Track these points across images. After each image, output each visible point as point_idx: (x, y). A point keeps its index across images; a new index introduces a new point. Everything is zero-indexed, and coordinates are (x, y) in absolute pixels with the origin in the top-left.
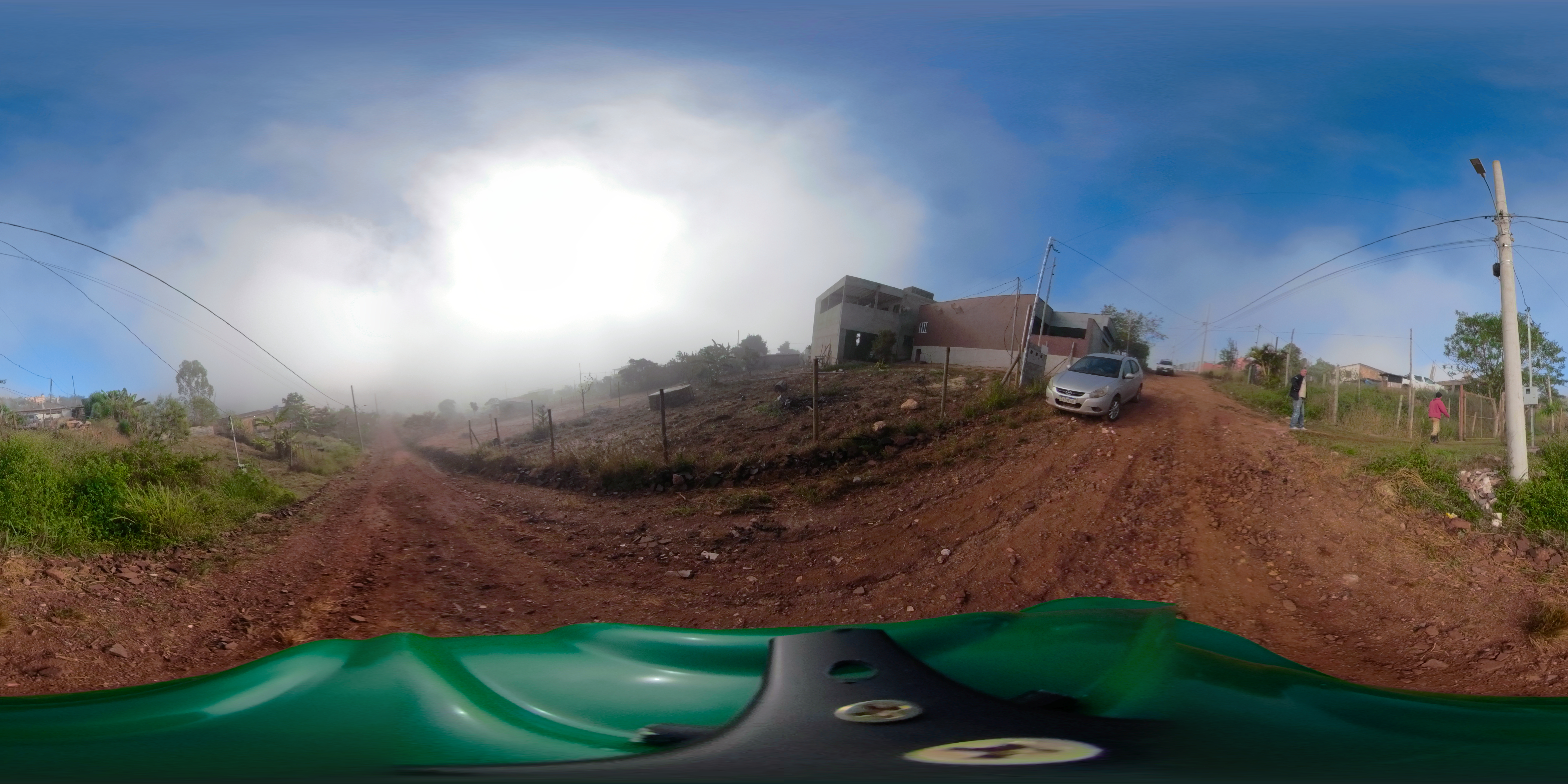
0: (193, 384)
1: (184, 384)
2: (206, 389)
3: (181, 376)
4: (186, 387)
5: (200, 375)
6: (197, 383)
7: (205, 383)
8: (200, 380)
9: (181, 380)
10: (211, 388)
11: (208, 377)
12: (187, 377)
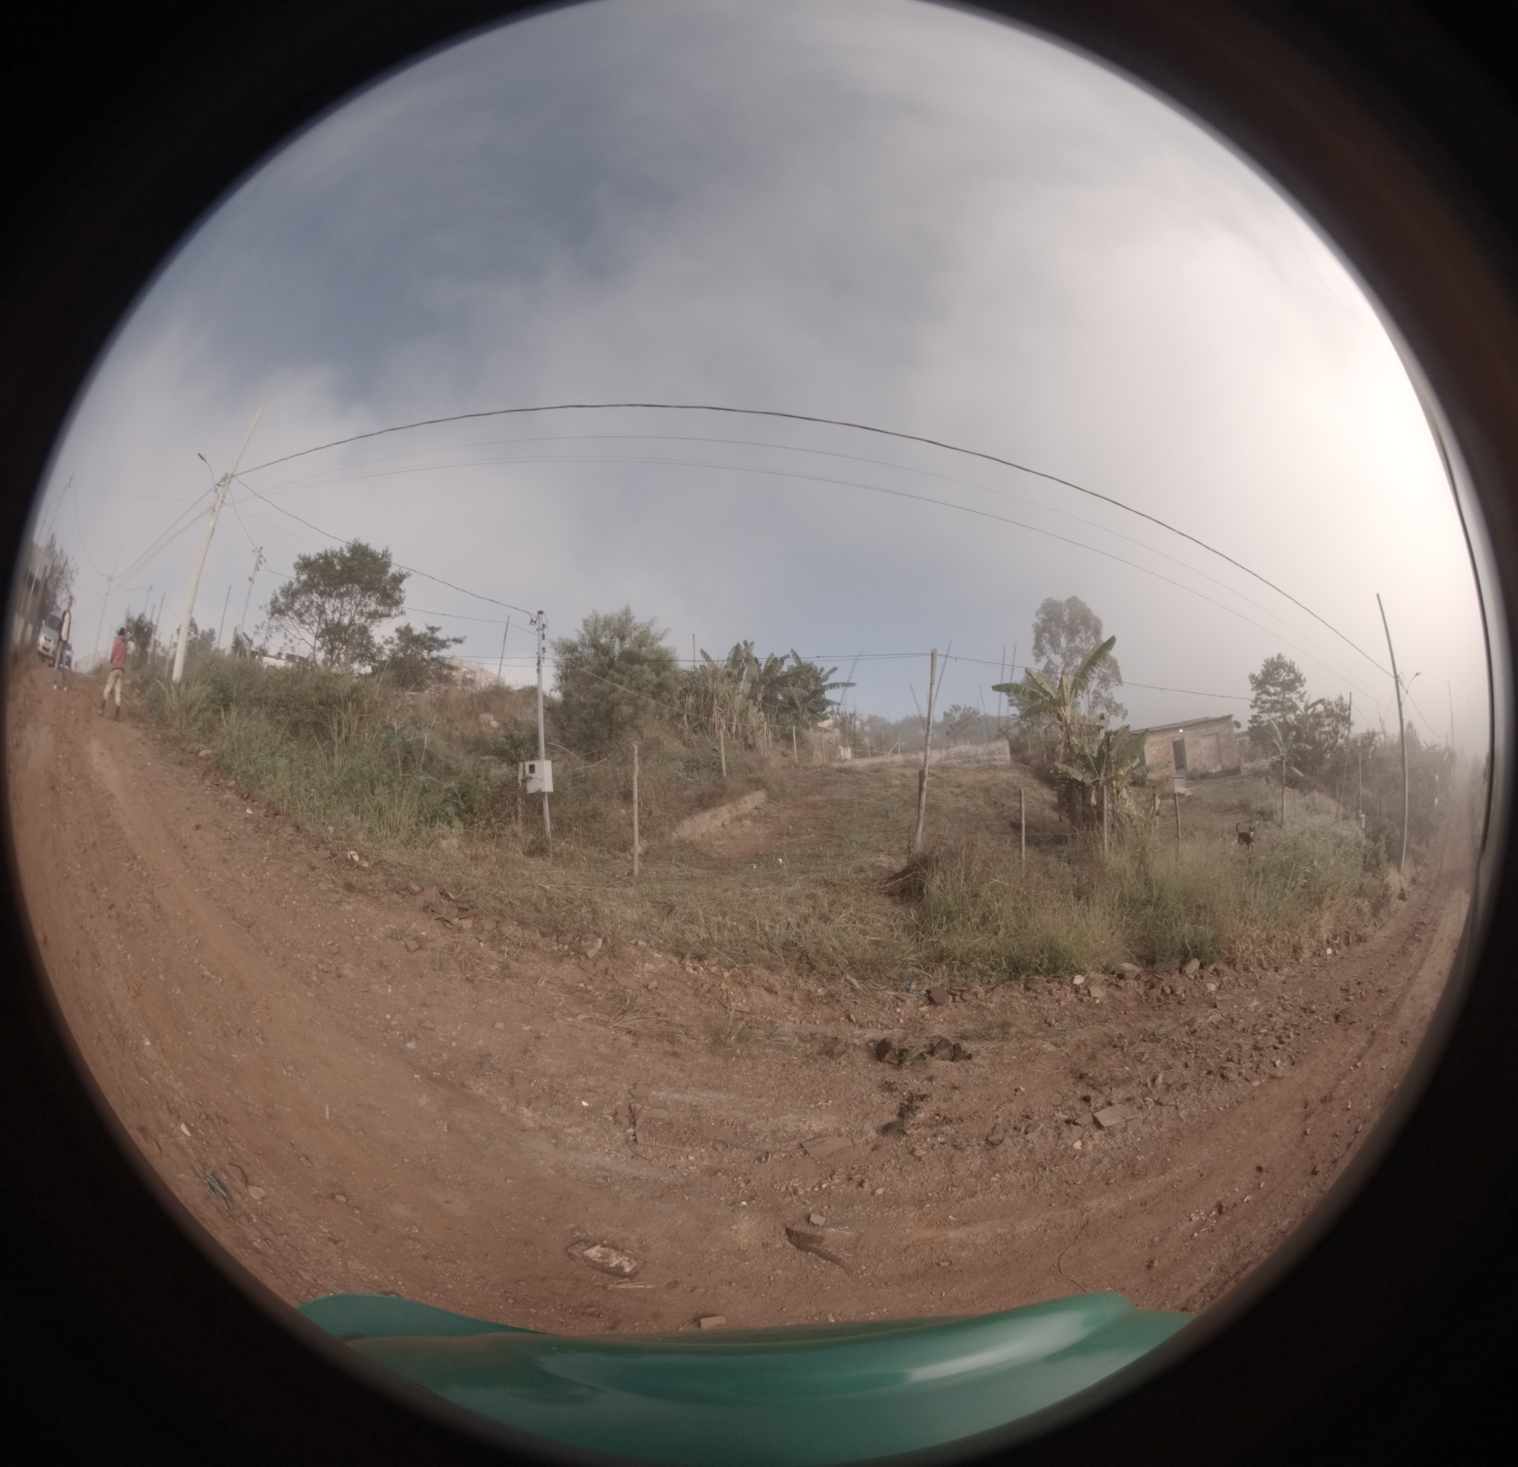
3: (1043, 635)
5: (1090, 632)
8: (1090, 647)
9: (1048, 648)
12: (1061, 641)
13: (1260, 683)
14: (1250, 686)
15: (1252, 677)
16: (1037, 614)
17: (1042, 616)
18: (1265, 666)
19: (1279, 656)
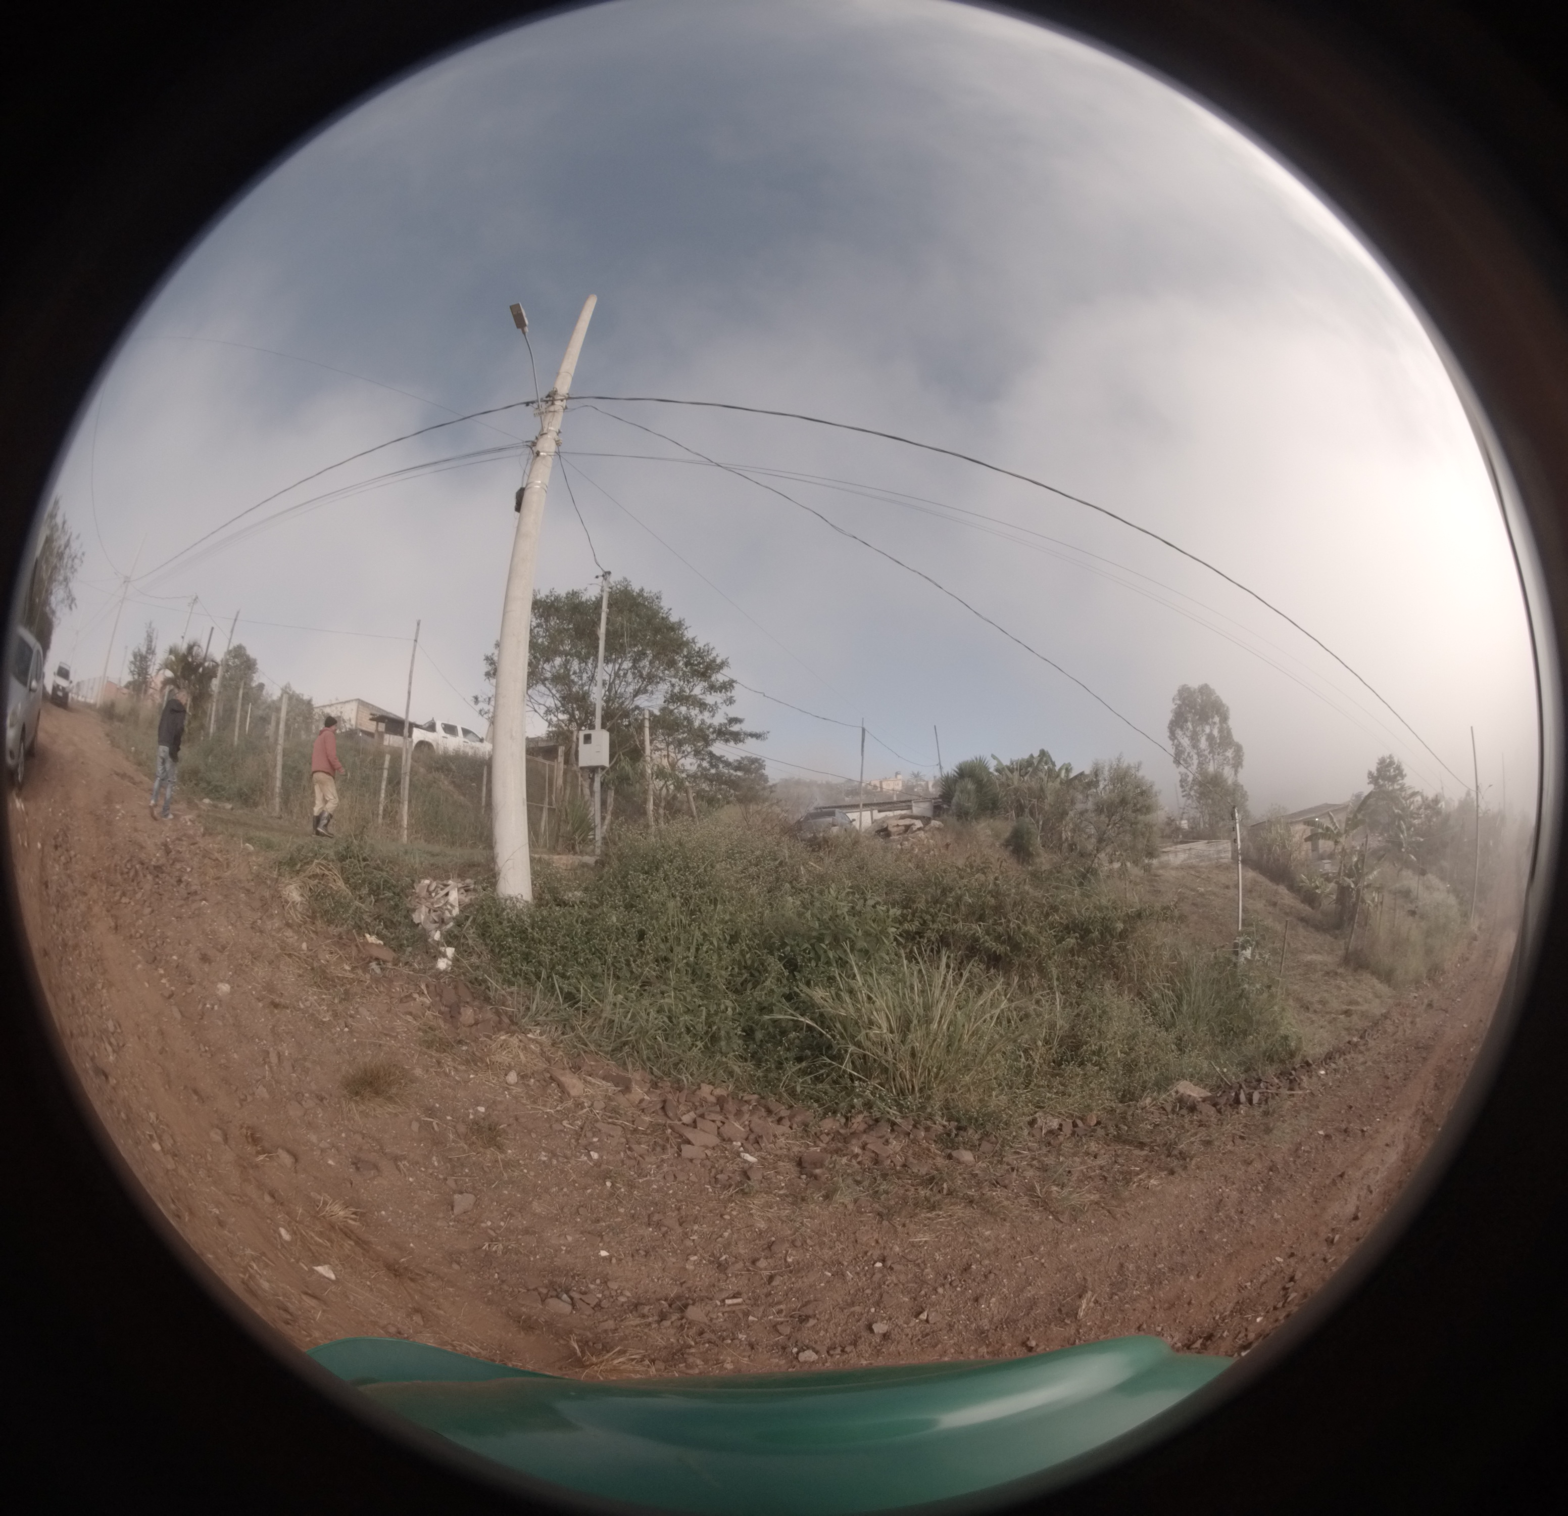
0: (1203, 743)
1: (1185, 742)
2: (1230, 753)
3: (1178, 722)
4: (1189, 749)
5: (1217, 719)
6: (1210, 737)
7: (1226, 740)
8: (1216, 732)
9: (1179, 732)
10: (1238, 750)
11: (1232, 723)
12: (1189, 725)
13: (1374, 779)
14: (1367, 780)
15: (1370, 774)
16: (1174, 699)
17: (1178, 702)
18: (1379, 764)
19: (1391, 757)
